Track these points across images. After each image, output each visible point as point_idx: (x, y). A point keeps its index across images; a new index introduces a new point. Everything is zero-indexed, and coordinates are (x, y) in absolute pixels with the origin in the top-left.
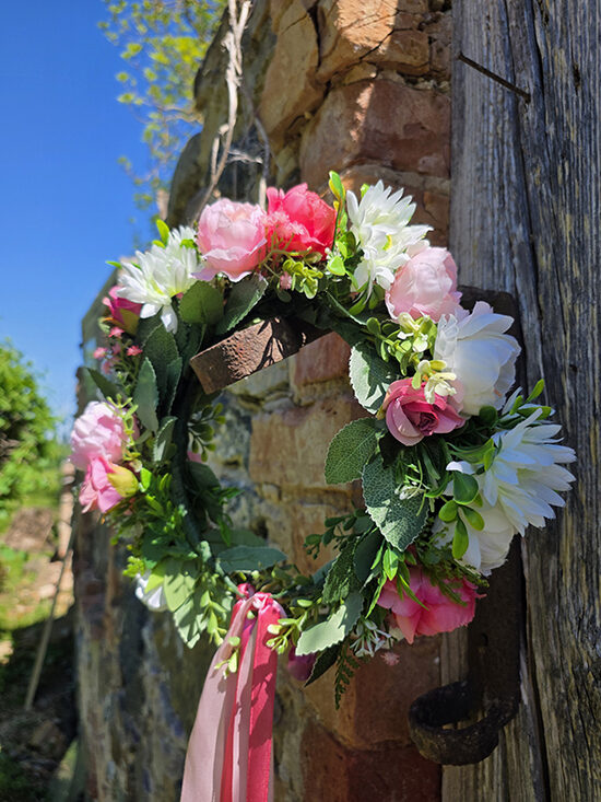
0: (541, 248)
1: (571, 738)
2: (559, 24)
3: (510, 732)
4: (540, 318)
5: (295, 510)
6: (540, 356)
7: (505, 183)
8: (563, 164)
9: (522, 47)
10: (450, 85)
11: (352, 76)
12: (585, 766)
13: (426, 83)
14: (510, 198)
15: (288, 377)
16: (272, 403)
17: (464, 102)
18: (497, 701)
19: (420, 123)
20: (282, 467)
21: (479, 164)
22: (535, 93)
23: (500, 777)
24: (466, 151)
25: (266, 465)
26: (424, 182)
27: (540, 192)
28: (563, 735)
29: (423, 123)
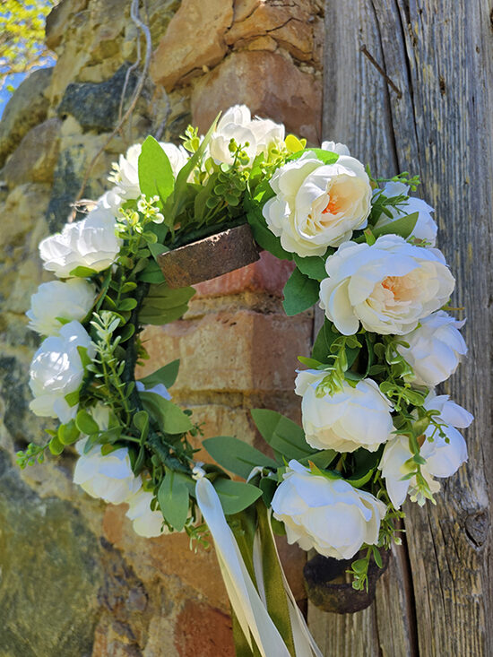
1: (438, 576)
2: (427, 47)
3: (380, 582)
7: (378, 155)
8: (431, 148)
9: (394, 57)
10: (322, 75)
11: (258, 45)
12: (450, 595)
13: (307, 68)
14: (382, 167)
17: (336, 90)
19: (301, 98)
21: (351, 139)
22: (406, 92)
23: (368, 619)
24: (338, 128)
27: (411, 166)
28: (430, 575)
29: (305, 100)
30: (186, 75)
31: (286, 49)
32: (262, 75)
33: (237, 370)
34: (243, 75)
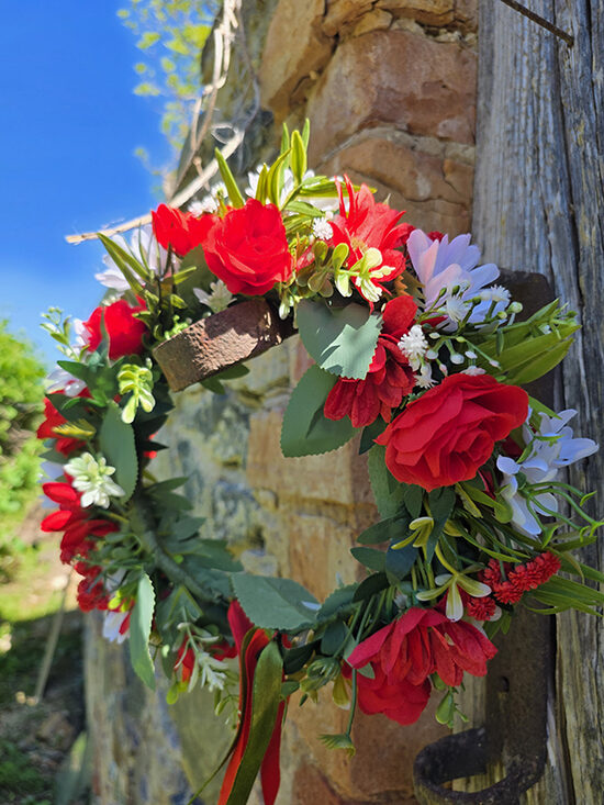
0: (583, 221)
3: (533, 795)
4: (581, 305)
5: (292, 521)
6: (580, 349)
7: (541, 144)
10: (477, 37)
11: (363, 26)
13: (449, 35)
14: (545, 163)
15: (288, 372)
16: (272, 400)
17: (493, 55)
18: (518, 758)
19: (441, 81)
20: (280, 472)
21: (509, 126)
22: (580, 34)
24: (494, 112)
25: (264, 468)
26: (444, 150)
27: (584, 153)
29: (446, 83)
30: (294, 91)
31: (410, 18)
32: (373, 66)
33: (340, 474)
34: (350, 73)
